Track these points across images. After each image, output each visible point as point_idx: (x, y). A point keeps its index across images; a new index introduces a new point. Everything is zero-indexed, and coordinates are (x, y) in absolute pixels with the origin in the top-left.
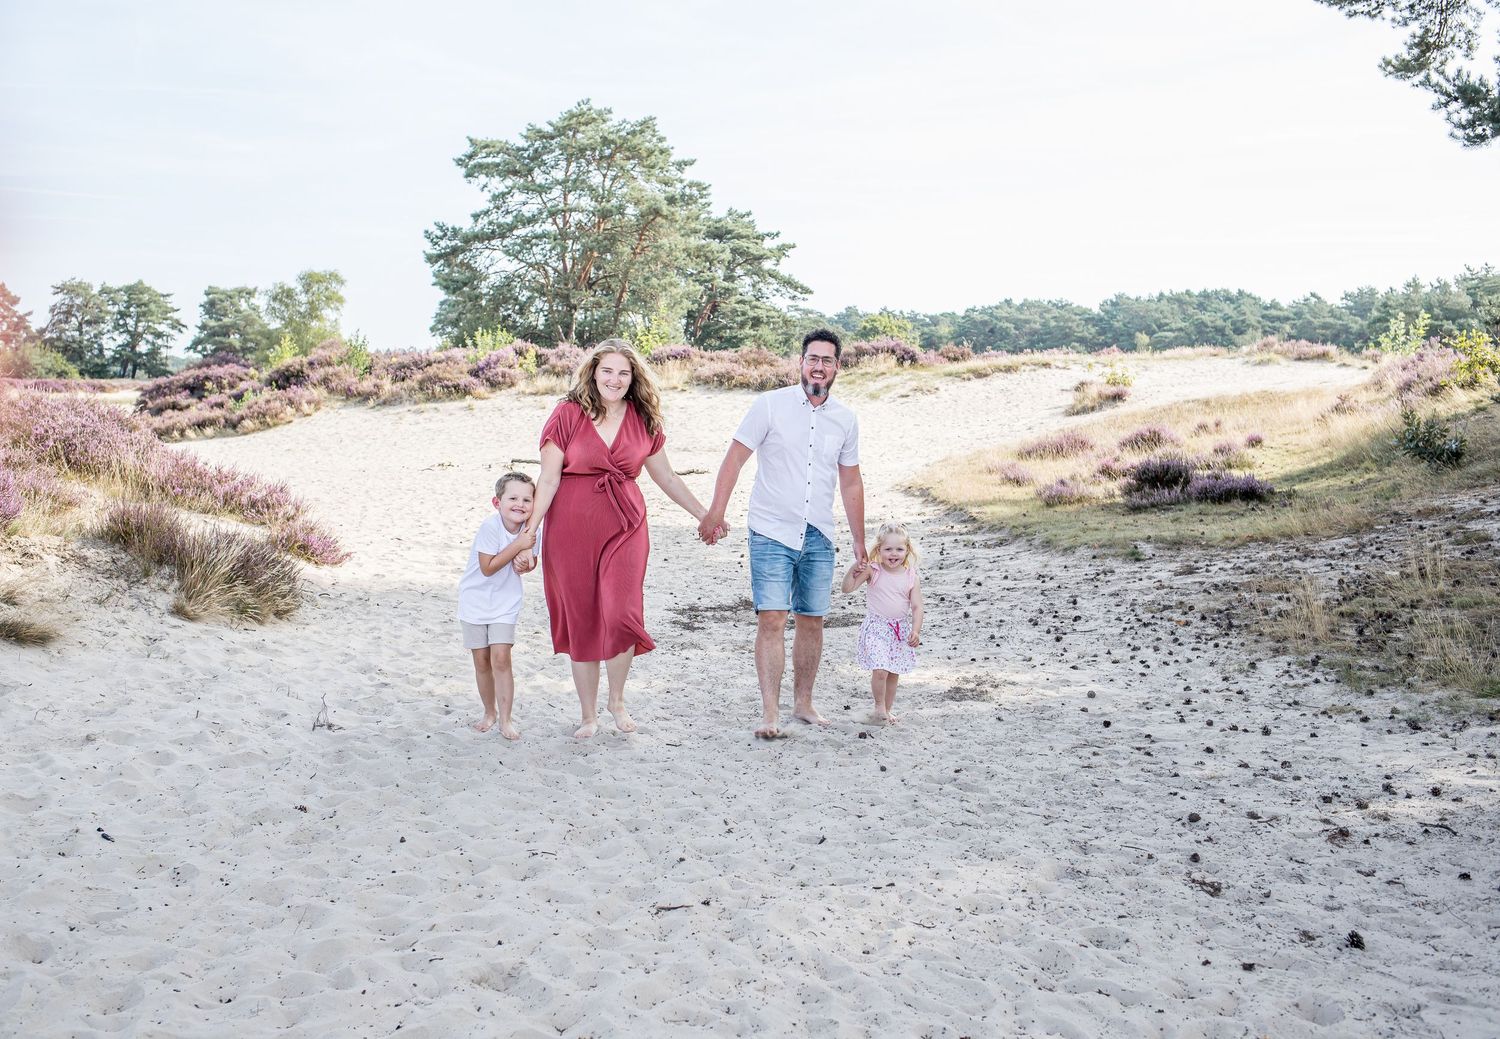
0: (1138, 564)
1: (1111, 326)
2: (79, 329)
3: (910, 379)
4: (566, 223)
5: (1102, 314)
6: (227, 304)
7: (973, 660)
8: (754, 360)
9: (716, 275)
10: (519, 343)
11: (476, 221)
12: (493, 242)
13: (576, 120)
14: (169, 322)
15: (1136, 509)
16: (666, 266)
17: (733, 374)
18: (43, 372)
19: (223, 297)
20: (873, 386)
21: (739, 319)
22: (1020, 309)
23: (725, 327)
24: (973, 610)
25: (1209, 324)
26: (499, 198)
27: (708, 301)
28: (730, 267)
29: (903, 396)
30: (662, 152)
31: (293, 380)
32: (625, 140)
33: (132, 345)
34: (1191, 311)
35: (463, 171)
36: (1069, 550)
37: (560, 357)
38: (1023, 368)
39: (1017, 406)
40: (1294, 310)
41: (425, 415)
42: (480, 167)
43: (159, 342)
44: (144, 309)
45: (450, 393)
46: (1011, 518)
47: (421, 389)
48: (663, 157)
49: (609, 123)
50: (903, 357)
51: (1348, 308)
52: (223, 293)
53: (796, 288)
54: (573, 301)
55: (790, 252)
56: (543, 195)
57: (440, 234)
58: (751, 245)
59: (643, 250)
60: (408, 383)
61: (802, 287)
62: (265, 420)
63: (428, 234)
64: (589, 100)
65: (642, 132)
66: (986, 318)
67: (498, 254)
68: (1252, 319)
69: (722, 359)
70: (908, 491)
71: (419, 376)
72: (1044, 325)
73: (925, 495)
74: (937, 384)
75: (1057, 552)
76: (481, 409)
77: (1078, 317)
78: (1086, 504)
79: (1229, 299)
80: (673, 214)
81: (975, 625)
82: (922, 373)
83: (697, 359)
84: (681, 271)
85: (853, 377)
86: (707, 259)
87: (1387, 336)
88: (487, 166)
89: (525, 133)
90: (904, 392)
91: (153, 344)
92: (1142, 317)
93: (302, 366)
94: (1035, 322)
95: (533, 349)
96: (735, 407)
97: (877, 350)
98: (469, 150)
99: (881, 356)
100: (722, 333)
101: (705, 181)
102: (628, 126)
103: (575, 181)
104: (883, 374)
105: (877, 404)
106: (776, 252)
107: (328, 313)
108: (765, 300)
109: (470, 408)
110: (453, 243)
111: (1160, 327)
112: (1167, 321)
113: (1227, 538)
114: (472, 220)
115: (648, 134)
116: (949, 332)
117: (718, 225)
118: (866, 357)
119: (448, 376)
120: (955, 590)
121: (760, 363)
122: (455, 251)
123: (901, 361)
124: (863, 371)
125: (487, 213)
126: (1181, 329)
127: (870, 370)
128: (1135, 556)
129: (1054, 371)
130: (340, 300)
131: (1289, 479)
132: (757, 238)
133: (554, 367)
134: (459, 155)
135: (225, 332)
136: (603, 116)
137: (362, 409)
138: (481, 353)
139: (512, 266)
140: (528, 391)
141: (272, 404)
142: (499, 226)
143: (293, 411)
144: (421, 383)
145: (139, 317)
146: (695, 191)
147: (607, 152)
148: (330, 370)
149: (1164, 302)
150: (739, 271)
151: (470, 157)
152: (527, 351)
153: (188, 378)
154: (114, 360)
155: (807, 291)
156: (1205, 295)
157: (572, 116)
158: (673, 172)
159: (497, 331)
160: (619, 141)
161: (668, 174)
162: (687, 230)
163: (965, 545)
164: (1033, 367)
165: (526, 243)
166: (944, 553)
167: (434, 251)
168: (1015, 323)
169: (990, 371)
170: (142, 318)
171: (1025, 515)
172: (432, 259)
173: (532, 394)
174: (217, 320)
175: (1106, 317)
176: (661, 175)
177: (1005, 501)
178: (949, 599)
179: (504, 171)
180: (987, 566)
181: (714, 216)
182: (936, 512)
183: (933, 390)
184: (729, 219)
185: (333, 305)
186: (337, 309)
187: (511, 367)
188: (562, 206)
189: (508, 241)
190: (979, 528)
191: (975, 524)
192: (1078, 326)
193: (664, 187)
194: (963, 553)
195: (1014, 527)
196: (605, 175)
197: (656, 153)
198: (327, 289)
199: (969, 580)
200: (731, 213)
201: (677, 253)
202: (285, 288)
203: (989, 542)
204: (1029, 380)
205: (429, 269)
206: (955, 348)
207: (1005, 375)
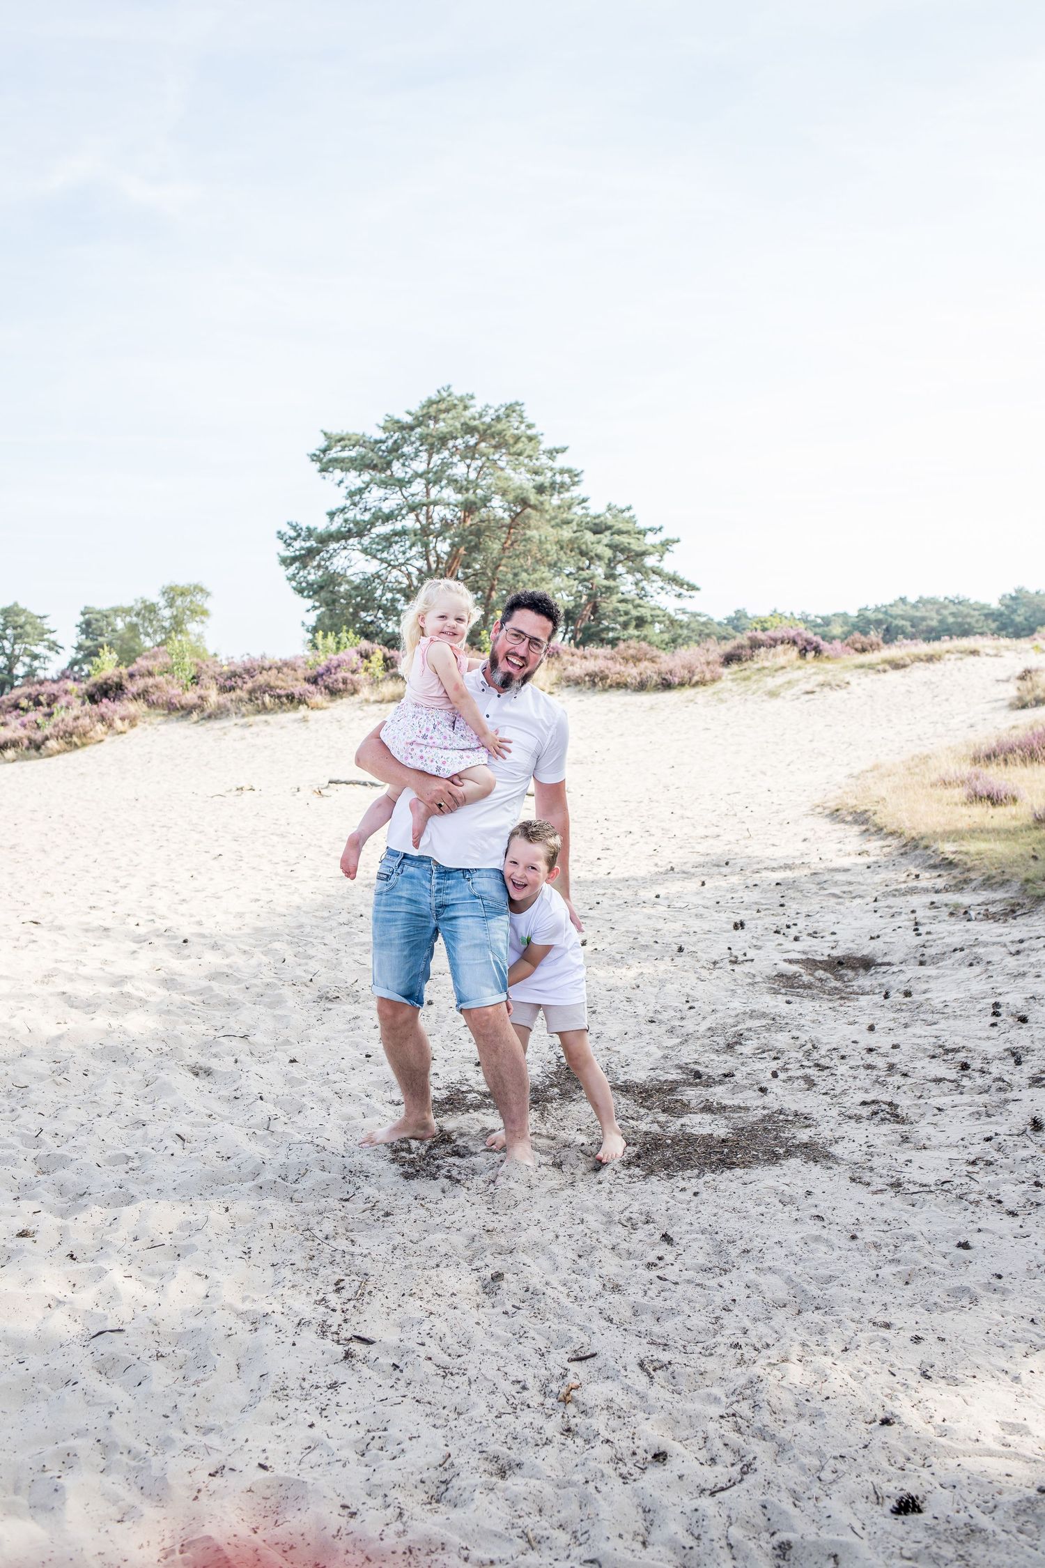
1: (1012, 621)
3: (815, 673)
4: (428, 517)
5: (1003, 608)
6: (103, 624)
8: (633, 657)
9: (596, 573)
10: (365, 644)
11: (332, 520)
12: (351, 541)
13: (435, 408)
14: (46, 643)
16: (538, 561)
17: (607, 672)
19: (98, 616)
20: (771, 683)
21: (621, 619)
22: (914, 606)
23: (608, 629)
26: (356, 494)
27: (589, 601)
28: (611, 564)
29: (808, 693)
30: (530, 439)
31: (110, 694)
32: (490, 426)
33: (9, 668)
35: (317, 466)
38: (947, 656)
39: (947, 700)
41: (254, 729)
42: (335, 462)
43: (36, 664)
44: (19, 630)
45: (283, 703)
46: (1014, 862)
47: (251, 700)
48: (532, 444)
49: (471, 410)
50: (805, 649)
52: (99, 612)
53: (682, 585)
55: (674, 547)
56: (404, 489)
57: (293, 534)
58: (632, 541)
59: (512, 544)
60: (237, 693)
61: (688, 584)
62: (72, 739)
63: (281, 535)
64: (449, 387)
65: (508, 417)
66: (881, 616)
67: (358, 556)
69: (596, 657)
70: (835, 815)
71: (249, 685)
72: (941, 621)
73: (862, 819)
74: (848, 677)
76: (317, 721)
77: (976, 613)
80: (542, 503)
82: (829, 666)
83: (566, 658)
84: (554, 565)
85: (747, 673)
86: (582, 552)
88: (343, 460)
89: (382, 424)
90: (809, 688)
91: (31, 666)
93: (121, 678)
94: (932, 619)
95: (380, 652)
96: (610, 711)
97: (775, 640)
98: (323, 443)
99: (780, 648)
100: (604, 635)
101: (577, 467)
102: (492, 411)
103: (438, 473)
104: (783, 668)
105: (777, 703)
106: (659, 547)
107: (192, 627)
108: (649, 598)
109: (305, 720)
110: (308, 544)
114: (327, 518)
115: (515, 417)
116: (844, 630)
117: (597, 521)
118: (763, 649)
119: (279, 683)
120: (978, 1035)
121: (640, 660)
122: (311, 553)
123: (803, 652)
124: (756, 666)
125: (343, 510)
127: (767, 664)
129: (984, 659)
130: (205, 613)
132: (639, 533)
134: (314, 450)
136: (465, 402)
137: (185, 723)
138: (322, 658)
139: (373, 567)
140: (372, 698)
141: (80, 722)
142: (356, 523)
143: (104, 729)
144: (251, 693)
145: (17, 638)
146: (566, 478)
147: (472, 442)
148: (150, 681)
150: (620, 569)
151: (324, 451)
152: (374, 654)
155: (692, 588)
157: (431, 403)
158: (544, 460)
159: (343, 635)
160: (481, 427)
161: (538, 463)
162: (558, 521)
163: (952, 914)
164: (959, 655)
165: (388, 541)
166: (922, 930)
167: (289, 553)
168: (911, 621)
169: (908, 661)
170: (19, 641)
171: (1035, 858)
172: (288, 562)
173: (377, 702)
174: (93, 640)
175: (1006, 612)
176: (531, 464)
177: (988, 832)
178: (976, 1064)
179: (361, 465)
180: (1012, 962)
181: (592, 512)
182: (887, 850)
183: (843, 685)
184: (607, 515)
185: (197, 619)
186: (203, 622)
187: (354, 672)
188: (425, 500)
189: (366, 541)
190: (966, 881)
191: (955, 872)
192: (977, 621)
193: (534, 476)
194: (951, 932)
195: (1027, 881)
196: (469, 466)
197: (523, 439)
198: (191, 602)
199: (996, 1005)
200: (609, 509)
201: (548, 546)
202: (148, 603)
203: (992, 909)
204: (959, 670)
205: (284, 572)
206: (863, 638)
207: (927, 665)
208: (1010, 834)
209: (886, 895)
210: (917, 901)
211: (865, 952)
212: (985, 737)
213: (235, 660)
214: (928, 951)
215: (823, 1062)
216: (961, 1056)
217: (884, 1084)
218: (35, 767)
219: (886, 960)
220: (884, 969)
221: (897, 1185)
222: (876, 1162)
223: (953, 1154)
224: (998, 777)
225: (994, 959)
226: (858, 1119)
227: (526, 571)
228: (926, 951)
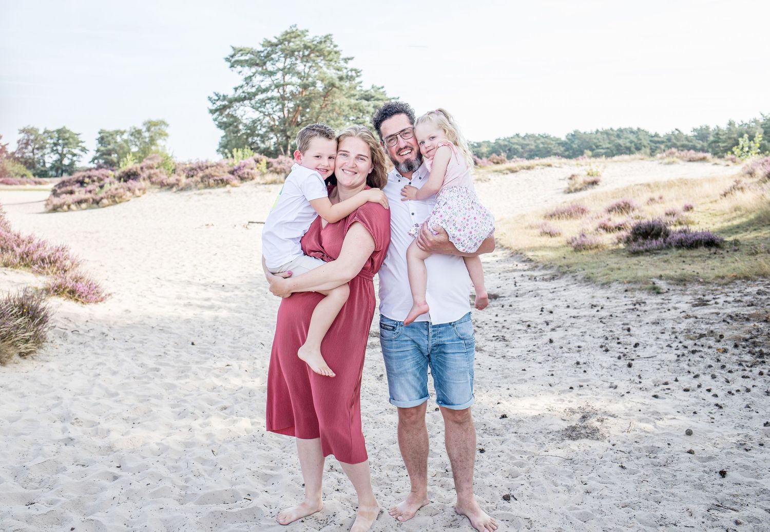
0: (660, 297)
1: (571, 146)
2: (33, 152)
4: (284, 91)
5: (567, 141)
6: (110, 138)
7: (571, 388)
10: (257, 155)
11: (236, 91)
12: (245, 102)
13: (289, 36)
14: (80, 148)
15: (636, 253)
16: (339, 114)
18: (14, 174)
19: (108, 135)
22: (524, 138)
24: (555, 336)
25: (623, 145)
26: (248, 79)
30: (336, 53)
31: (132, 177)
32: (316, 46)
33: (61, 160)
34: (613, 138)
35: (229, 64)
36: (606, 285)
37: (280, 163)
38: (537, 167)
39: (536, 188)
40: (667, 138)
41: (204, 196)
42: (238, 62)
43: (75, 158)
44: (66, 141)
45: (218, 184)
46: (556, 259)
47: (202, 181)
48: (336, 55)
49: (307, 37)
51: (695, 136)
52: (108, 132)
54: (288, 133)
56: (272, 76)
57: (217, 98)
59: (326, 106)
60: (195, 178)
62: (115, 199)
63: (210, 99)
64: (296, 25)
65: (325, 41)
66: (506, 143)
67: (249, 109)
68: (645, 142)
71: (201, 174)
72: (537, 146)
74: (489, 176)
75: (597, 285)
76: (235, 193)
77: (554, 142)
78: (601, 250)
79: (632, 132)
80: (341, 86)
81: (560, 351)
82: (481, 171)
84: (346, 117)
86: (360, 111)
87: (738, 148)
88: (241, 61)
89: (262, 43)
91: (72, 160)
92: (588, 142)
93: (137, 169)
94: (532, 145)
95: (265, 159)
98: (232, 52)
101: (359, 68)
102: (318, 39)
103: (289, 69)
107: (160, 142)
109: (229, 192)
110: (223, 103)
111: (597, 147)
112: (601, 144)
113: (718, 277)
114: (234, 91)
115: (328, 42)
116: (487, 151)
117: (367, 93)
119: (217, 174)
120: (534, 317)
122: (225, 107)
125: (241, 87)
126: (608, 148)
128: (656, 291)
129: (554, 169)
130: (166, 135)
131: (723, 231)
133: (276, 169)
134: (227, 56)
135: (109, 153)
136: (304, 32)
137: (169, 193)
138: (236, 161)
139: (256, 115)
140: (261, 182)
141: (119, 191)
142: (248, 93)
143: (131, 194)
144: (202, 178)
145: (65, 145)
146: (354, 74)
147: (306, 53)
148: (152, 171)
149: (599, 134)
151: (232, 56)
152: (261, 160)
153: (79, 177)
154: (51, 168)
156: (620, 130)
157: (287, 33)
158: (342, 63)
159: (246, 150)
160: (313, 47)
161: (339, 65)
162: (349, 95)
163: (529, 279)
164: (542, 167)
165: (263, 102)
166: (517, 284)
167: (214, 107)
168: (522, 146)
169: (518, 169)
170: (65, 146)
171: (564, 258)
172: (212, 112)
173: (263, 184)
174: (105, 147)
175: (569, 142)
176: (336, 65)
177: (547, 247)
178: (533, 325)
179: (251, 63)
180: (551, 296)
181: (364, 89)
182: (505, 255)
183: (487, 180)
184: (372, 90)
185: (162, 138)
186: (165, 140)
187: (252, 169)
188: (282, 82)
189: (253, 102)
190: (536, 267)
191: (532, 263)
192: (554, 147)
193: (337, 72)
194: (529, 285)
195: (560, 266)
196: (305, 66)
197: (333, 53)
198: (159, 129)
199: (542, 308)
200: (373, 87)
201: (344, 107)
202: (137, 129)
203: (545, 277)
204: (542, 174)
205: (211, 117)
206: (497, 157)
207: (527, 171)
208: (556, 249)
209: (504, 272)
210: (516, 274)
211: (495, 293)
212: (551, 207)
213: (192, 162)
214: (519, 292)
215: (479, 325)
216: (528, 323)
217: (501, 331)
218: (97, 212)
219: (503, 295)
220: (502, 299)
221: (504, 357)
222: (497, 351)
223: (523, 349)
224: (554, 225)
225: (544, 294)
226: (492, 341)
227: (333, 119)
228: (518, 292)
